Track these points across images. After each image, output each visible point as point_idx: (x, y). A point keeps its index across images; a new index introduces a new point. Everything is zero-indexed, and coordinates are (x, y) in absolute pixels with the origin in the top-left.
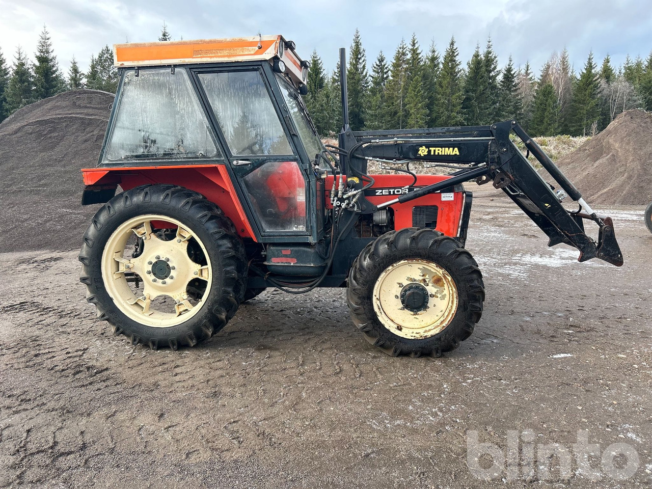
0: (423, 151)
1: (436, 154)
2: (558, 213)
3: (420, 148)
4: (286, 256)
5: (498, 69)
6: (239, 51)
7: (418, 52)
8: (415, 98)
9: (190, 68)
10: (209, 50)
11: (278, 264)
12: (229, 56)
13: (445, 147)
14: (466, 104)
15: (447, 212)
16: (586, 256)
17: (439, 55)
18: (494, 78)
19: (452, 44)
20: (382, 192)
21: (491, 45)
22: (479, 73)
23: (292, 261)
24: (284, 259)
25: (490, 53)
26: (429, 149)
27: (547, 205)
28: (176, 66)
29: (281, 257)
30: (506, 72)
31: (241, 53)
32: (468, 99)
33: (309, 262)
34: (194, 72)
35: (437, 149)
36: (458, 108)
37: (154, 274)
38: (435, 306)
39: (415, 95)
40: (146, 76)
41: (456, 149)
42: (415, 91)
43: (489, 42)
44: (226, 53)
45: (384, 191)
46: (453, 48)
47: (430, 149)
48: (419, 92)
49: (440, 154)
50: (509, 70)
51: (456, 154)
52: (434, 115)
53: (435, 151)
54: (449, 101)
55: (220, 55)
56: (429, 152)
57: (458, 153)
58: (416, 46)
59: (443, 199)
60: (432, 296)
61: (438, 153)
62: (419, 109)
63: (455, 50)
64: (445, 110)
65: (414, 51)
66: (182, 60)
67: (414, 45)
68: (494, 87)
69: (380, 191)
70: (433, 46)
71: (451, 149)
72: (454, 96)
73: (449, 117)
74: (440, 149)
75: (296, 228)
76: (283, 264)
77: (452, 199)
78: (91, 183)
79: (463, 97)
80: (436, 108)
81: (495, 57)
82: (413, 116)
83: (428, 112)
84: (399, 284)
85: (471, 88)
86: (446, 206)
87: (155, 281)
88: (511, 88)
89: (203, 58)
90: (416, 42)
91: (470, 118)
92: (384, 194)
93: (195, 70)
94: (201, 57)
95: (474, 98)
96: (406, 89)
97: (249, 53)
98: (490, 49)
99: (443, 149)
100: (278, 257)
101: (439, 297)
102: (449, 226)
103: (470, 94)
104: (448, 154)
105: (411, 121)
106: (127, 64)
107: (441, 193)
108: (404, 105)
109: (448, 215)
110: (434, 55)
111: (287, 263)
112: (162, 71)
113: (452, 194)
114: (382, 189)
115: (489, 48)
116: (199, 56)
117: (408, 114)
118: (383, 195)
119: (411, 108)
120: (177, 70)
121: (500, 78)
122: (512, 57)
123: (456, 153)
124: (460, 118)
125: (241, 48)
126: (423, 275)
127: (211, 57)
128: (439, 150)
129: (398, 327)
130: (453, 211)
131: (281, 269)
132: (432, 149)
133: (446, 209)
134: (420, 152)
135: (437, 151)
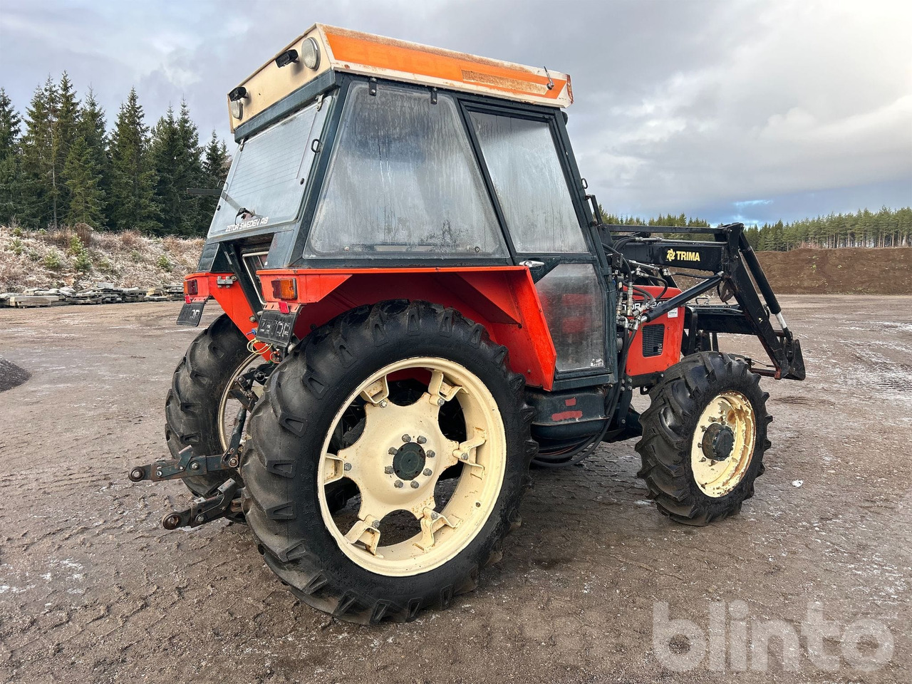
0: (671, 255)
2: (767, 328)
3: (669, 251)
4: (570, 408)
5: (200, 145)
6: (524, 86)
7: (74, 101)
8: (80, 171)
9: (458, 99)
10: (485, 75)
11: (561, 423)
12: (515, 92)
13: (689, 251)
14: (161, 188)
17: (102, 111)
18: (196, 156)
19: (133, 99)
21: (188, 112)
22: (175, 147)
23: (577, 415)
24: (568, 414)
25: (186, 121)
26: (675, 252)
27: (760, 319)
28: (440, 90)
29: (565, 411)
30: (209, 151)
31: (528, 91)
32: (163, 182)
33: (596, 414)
34: (465, 106)
35: (683, 253)
36: (151, 193)
37: (397, 472)
39: (80, 166)
40: (389, 97)
41: (697, 254)
42: (79, 160)
43: (184, 106)
44: (508, 84)
46: (135, 105)
47: (677, 252)
48: (87, 162)
49: (685, 259)
50: (214, 149)
51: (697, 260)
52: (113, 199)
53: (680, 255)
54: (134, 180)
55: (501, 86)
56: (676, 256)
57: (700, 260)
58: (71, 92)
61: (683, 258)
62: (89, 188)
63: (138, 108)
64: (130, 194)
65: (68, 99)
66: (450, 82)
67: (66, 88)
68: (197, 169)
70: (91, 95)
72: (143, 176)
73: (137, 205)
74: (685, 253)
75: (594, 362)
76: (566, 422)
77: (676, 315)
78: (314, 298)
79: (156, 177)
80: (115, 190)
81: (195, 129)
82: (78, 198)
83: (103, 193)
84: (703, 427)
85: (166, 166)
87: (399, 485)
88: (218, 173)
89: (479, 87)
90: (69, 85)
91: (167, 208)
93: (466, 103)
94: (477, 84)
95: (171, 182)
96: (60, 155)
97: (538, 93)
98: (186, 117)
99: (687, 252)
100: (561, 411)
103: (165, 174)
104: (691, 260)
105: (75, 205)
106: (356, 68)
108: (59, 180)
109: (673, 336)
110: (94, 110)
111: (571, 419)
112: (416, 94)
115: (185, 114)
116: (472, 81)
117: (67, 194)
119: (75, 186)
120: (440, 97)
121: (203, 158)
122: (216, 133)
124: (153, 207)
125: (526, 83)
126: (722, 412)
127: (491, 87)
128: (684, 255)
129: (702, 485)
131: (562, 430)
132: (678, 253)
133: (671, 329)
134: (668, 256)
135: (682, 256)
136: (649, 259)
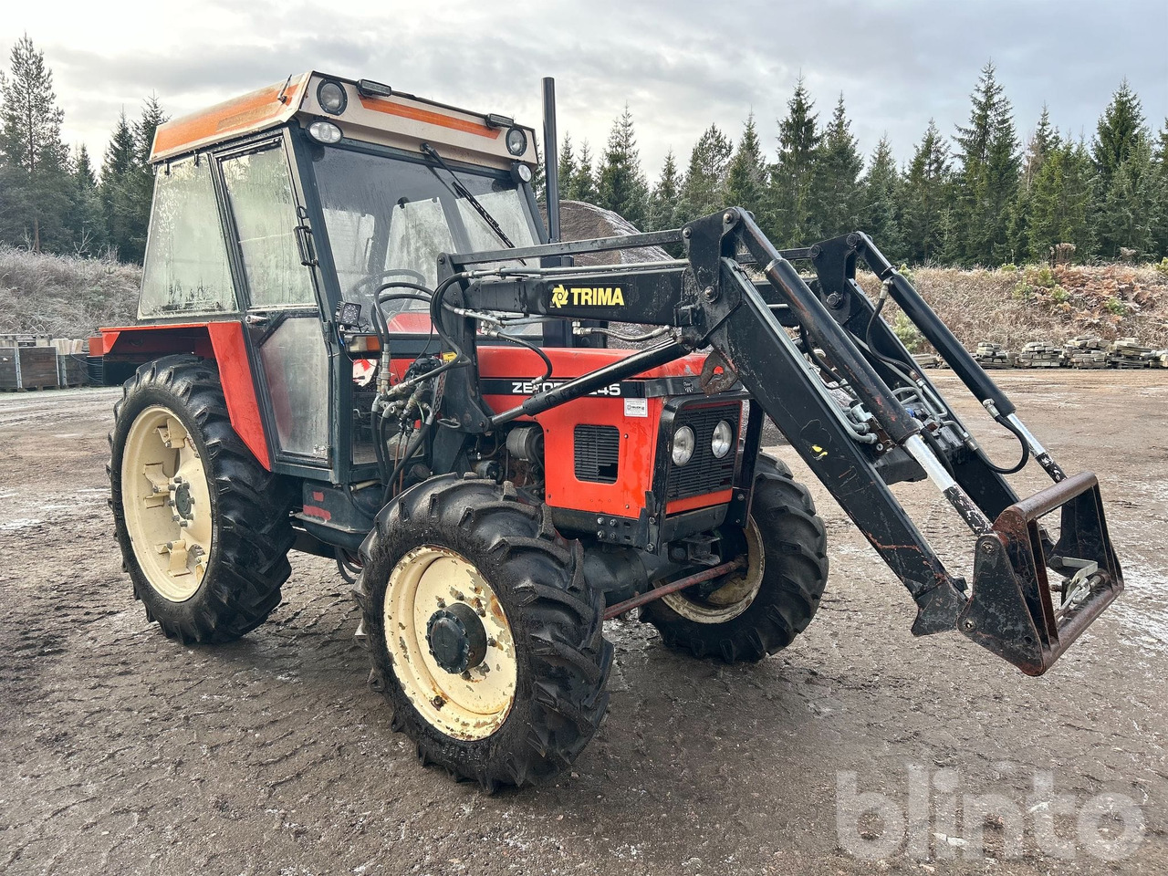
1: (583, 303)
2: (847, 476)
3: (555, 290)
4: (318, 504)
9: (213, 153)
11: (310, 519)
13: (598, 287)
15: (636, 446)
16: (928, 620)
20: (521, 388)
23: (325, 515)
24: (316, 510)
26: (569, 291)
27: (818, 449)
29: (313, 505)
31: (263, 116)
33: (347, 523)
34: (217, 158)
35: (584, 291)
37: (178, 507)
38: (498, 668)
41: (618, 291)
45: (525, 384)
47: (573, 290)
49: (590, 303)
51: (618, 304)
53: (580, 295)
56: (571, 297)
57: (622, 303)
59: (628, 413)
60: (494, 644)
61: (586, 301)
69: (519, 385)
71: (609, 290)
74: (589, 290)
76: (314, 521)
77: (644, 413)
84: (439, 599)
86: (634, 431)
87: (177, 519)
92: (525, 391)
93: (218, 155)
97: (271, 113)
99: (595, 290)
100: (309, 504)
101: (505, 650)
102: (639, 479)
104: (604, 304)
107: (622, 396)
109: (637, 453)
111: (319, 518)
113: (644, 403)
114: (523, 380)
118: (523, 394)
123: (617, 301)
126: (476, 590)
128: (587, 294)
129: (437, 698)
130: (646, 443)
131: (313, 528)
132: (575, 291)
133: (634, 438)
134: (554, 299)
135: (584, 298)
136: (519, 306)
